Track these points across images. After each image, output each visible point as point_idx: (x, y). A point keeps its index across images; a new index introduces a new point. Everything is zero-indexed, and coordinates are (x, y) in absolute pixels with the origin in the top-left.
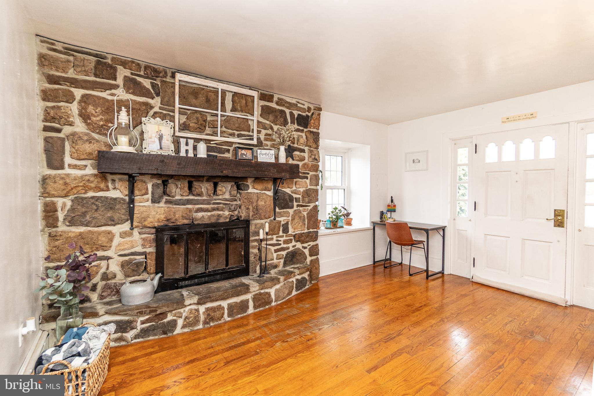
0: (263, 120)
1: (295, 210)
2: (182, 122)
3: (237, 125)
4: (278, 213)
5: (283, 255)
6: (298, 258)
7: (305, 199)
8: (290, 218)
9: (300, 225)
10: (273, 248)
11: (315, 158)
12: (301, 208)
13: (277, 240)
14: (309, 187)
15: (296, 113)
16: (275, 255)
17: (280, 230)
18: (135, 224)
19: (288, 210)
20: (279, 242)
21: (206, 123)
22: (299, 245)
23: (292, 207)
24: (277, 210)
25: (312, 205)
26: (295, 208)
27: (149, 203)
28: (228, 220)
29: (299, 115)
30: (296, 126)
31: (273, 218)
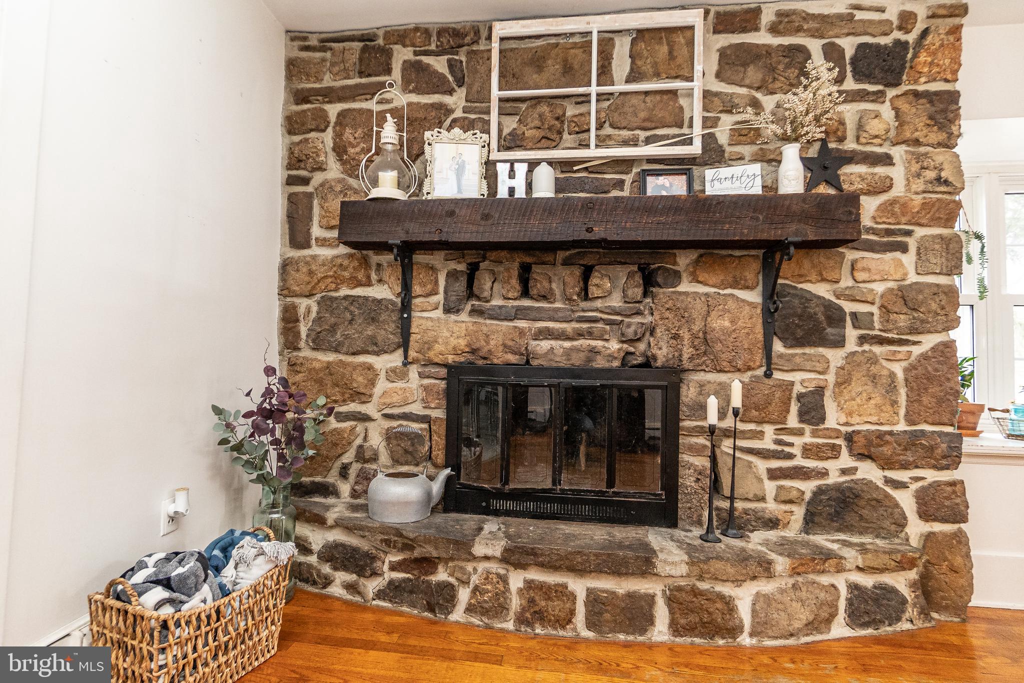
0: (725, 88)
1: (854, 354)
2: (506, 131)
3: (642, 115)
4: (781, 356)
5: (803, 493)
6: (865, 512)
7: (893, 317)
8: (831, 378)
9: (872, 402)
10: (762, 466)
11: (938, 179)
12: (877, 349)
13: (779, 442)
14: (913, 278)
15: (848, 44)
16: (770, 487)
17: (788, 411)
18: (412, 354)
19: (821, 350)
20: (787, 449)
21: (562, 122)
22: (869, 472)
23: (840, 343)
24: (778, 347)
25: (929, 341)
26: (851, 345)
27: (439, 313)
28: (616, 364)
29: (860, 47)
30: (850, 84)
31: (760, 372)
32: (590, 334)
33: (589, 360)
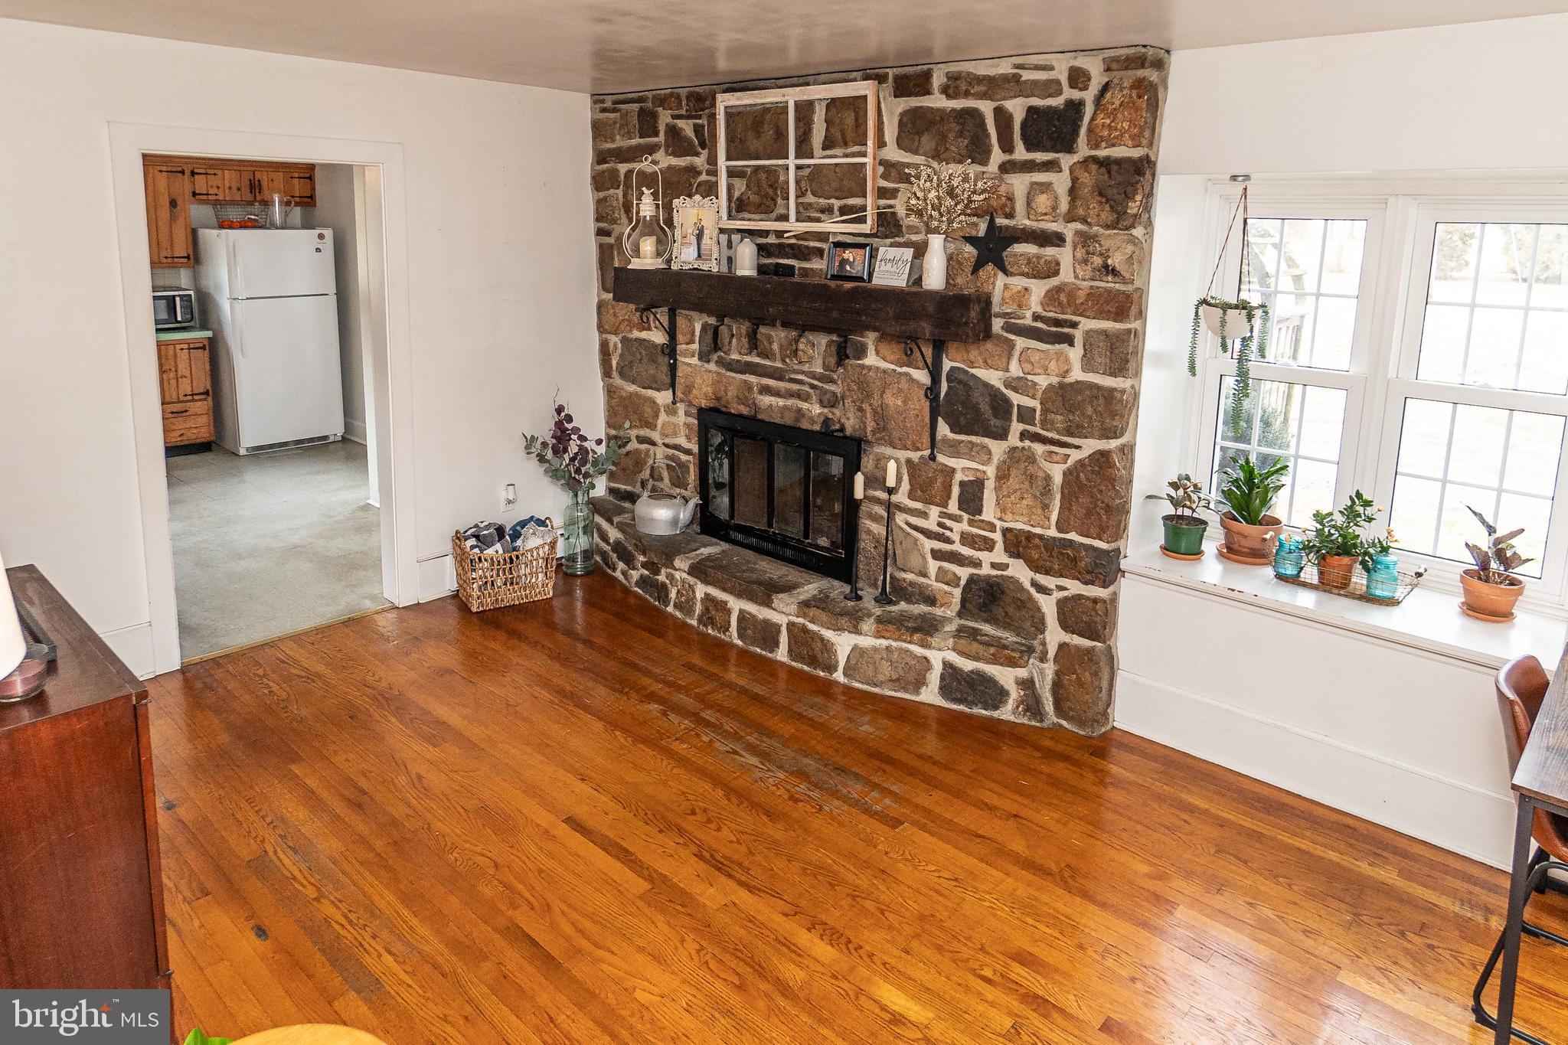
0: (905, 157)
1: (1014, 449)
2: (737, 194)
3: (834, 185)
4: (945, 440)
5: (959, 579)
6: (1010, 610)
7: (1051, 416)
8: (991, 471)
9: (1024, 502)
10: (929, 544)
11: (1106, 266)
12: (1039, 448)
13: (940, 525)
14: (1077, 374)
15: (1017, 108)
16: (933, 566)
17: (949, 497)
18: (679, 394)
19: (987, 441)
20: (948, 533)
21: (776, 189)
22: (1020, 572)
23: (1002, 435)
24: (943, 429)
25: (1091, 446)
26: (1013, 440)
27: (695, 361)
28: (817, 428)
29: (1031, 110)
30: (1021, 153)
31: (927, 453)
32: (798, 395)
33: (797, 420)
